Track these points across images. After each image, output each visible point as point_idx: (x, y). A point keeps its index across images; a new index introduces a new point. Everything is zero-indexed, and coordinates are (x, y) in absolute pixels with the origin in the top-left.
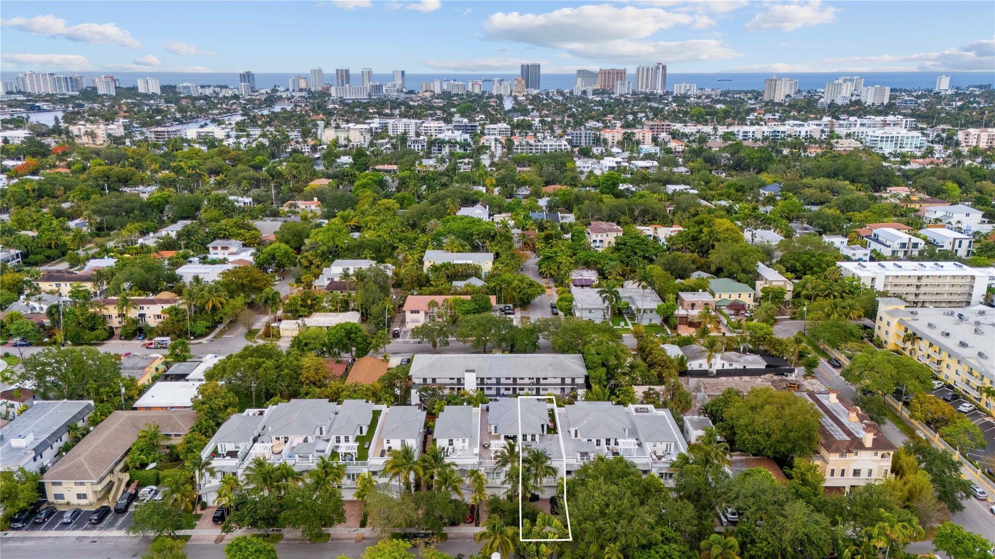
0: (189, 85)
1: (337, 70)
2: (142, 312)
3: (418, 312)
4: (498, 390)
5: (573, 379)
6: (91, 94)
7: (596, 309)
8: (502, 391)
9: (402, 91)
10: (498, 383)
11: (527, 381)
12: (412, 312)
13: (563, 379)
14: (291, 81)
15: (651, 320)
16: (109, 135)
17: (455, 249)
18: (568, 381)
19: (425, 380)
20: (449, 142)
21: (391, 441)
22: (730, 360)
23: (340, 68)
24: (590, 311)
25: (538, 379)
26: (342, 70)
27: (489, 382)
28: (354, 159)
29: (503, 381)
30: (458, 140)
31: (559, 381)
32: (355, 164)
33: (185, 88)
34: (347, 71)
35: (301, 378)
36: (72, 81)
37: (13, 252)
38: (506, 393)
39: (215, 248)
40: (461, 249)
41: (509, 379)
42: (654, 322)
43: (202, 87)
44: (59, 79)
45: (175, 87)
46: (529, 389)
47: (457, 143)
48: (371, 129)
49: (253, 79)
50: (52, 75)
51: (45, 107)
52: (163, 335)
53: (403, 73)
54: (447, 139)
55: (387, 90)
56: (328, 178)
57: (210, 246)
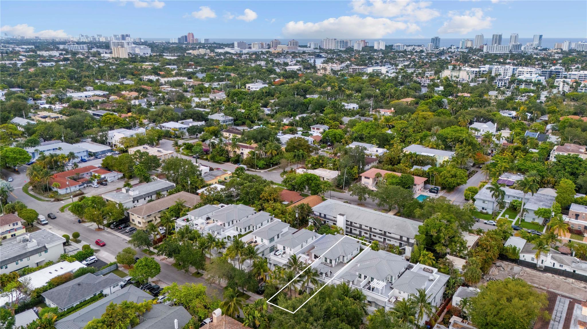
0: (400, 44)
1: (494, 35)
2: (242, 152)
3: (369, 178)
4: (360, 232)
5: (408, 239)
6: (349, 50)
7: (488, 201)
8: (363, 234)
9: (537, 49)
10: (360, 228)
11: (377, 231)
12: (365, 177)
13: (401, 237)
14: (461, 43)
15: (534, 219)
16: (332, 70)
17: (430, 146)
18: (405, 239)
19: (320, 214)
20: (526, 81)
21: (257, 237)
22: (562, 263)
23: (496, 34)
24: (484, 201)
25: (385, 232)
26: (497, 35)
27: (355, 225)
28: (444, 88)
29: (363, 227)
30: (533, 80)
31: (399, 237)
32: (444, 91)
33: (397, 46)
34: (500, 36)
35: (261, 196)
36: (343, 43)
37: (231, 118)
38: (366, 235)
39: (314, 128)
40: (435, 146)
41: (367, 227)
42: (537, 221)
43: (407, 46)
44: (338, 41)
45: (392, 46)
46: (379, 237)
47: (531, 82)
48: (480, 71)
49: (439, 41)
50: (335, 39)
51: (323, 56)
52: (244, 164)
53: (541, 36)
54: (524, 79)
55: (525, 48)
56: (415, 98)
57: (311, 127)
